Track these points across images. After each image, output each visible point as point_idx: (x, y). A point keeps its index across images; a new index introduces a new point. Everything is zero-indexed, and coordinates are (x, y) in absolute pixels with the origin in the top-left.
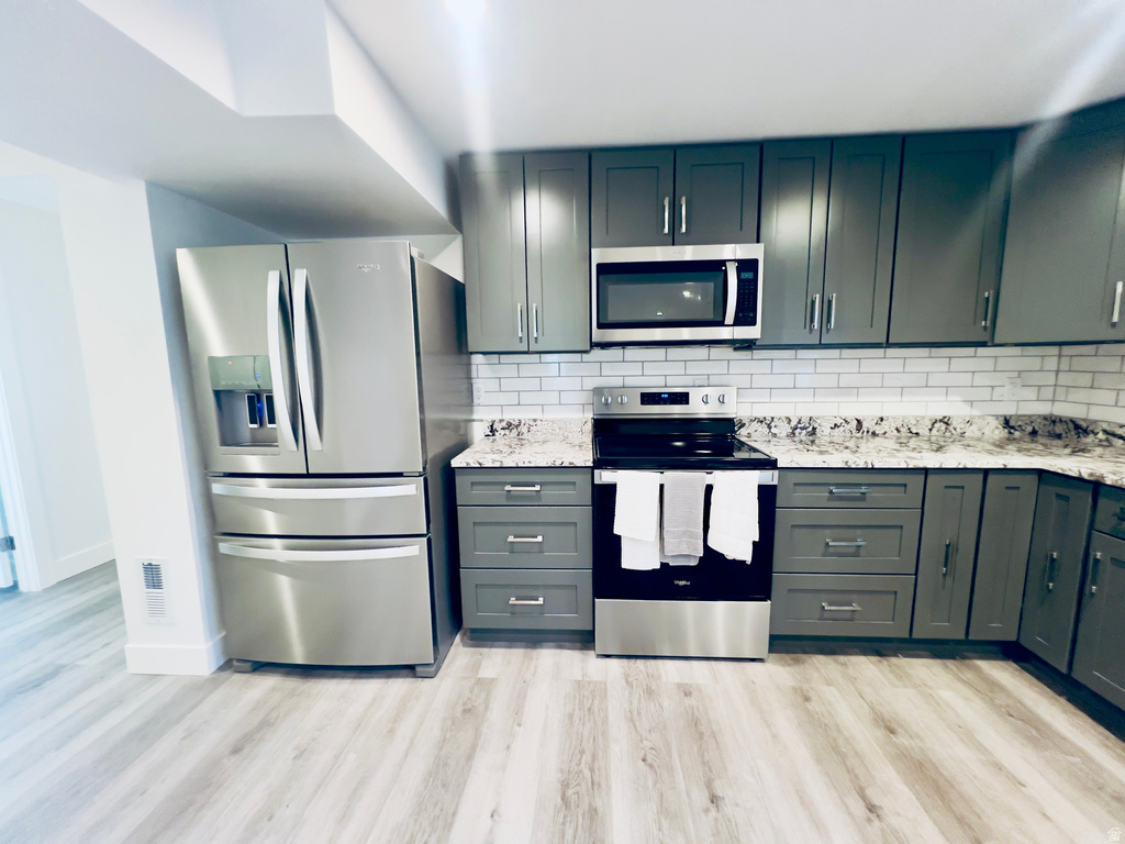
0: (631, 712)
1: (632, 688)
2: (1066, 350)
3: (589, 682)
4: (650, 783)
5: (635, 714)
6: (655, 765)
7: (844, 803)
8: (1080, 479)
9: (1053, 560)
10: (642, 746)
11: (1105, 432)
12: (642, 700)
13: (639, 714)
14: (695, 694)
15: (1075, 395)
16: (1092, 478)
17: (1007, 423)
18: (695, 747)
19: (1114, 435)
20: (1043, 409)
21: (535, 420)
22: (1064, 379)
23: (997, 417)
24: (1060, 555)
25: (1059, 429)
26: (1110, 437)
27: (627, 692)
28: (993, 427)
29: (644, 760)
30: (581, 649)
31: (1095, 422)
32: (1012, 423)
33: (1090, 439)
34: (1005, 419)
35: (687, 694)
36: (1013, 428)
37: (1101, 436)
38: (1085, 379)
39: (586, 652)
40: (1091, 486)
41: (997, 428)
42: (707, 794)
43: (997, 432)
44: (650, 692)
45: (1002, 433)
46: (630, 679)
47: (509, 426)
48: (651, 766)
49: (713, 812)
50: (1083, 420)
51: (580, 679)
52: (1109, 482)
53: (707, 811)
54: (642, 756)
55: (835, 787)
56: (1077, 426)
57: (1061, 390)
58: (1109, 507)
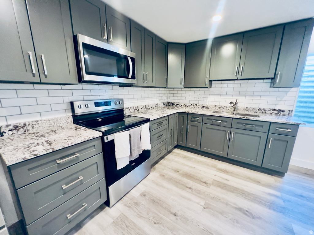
0: (138, 214)
1: (131, 207)
3: (117, 219)
4: (162, 227)
5: (140, 214)
6: (158, 222)
7: (187, 191)
10: (151, 220)
12: (137, 208)
13: (141, 213)
14: (146, 194)
15: (171, 98)
18: (160, 207)
19: (177, 104)
20: (167, 101)
21: (37, 121)
22: (169, 95)
23: (163, 103)
25: (169, 104)
27: (131, 210)
29: (155, 224)
30: (102, 210)
31: (175, 102)
33: (174, 105)
35: (145, 195)
37: (176, 105)
38: (172, 95)
39: (104, 210)
42: (173, 215)
44: (136, 204)
46: (128, 205)
47: (16, 128)
48: (158, 223)
49: (178, 218)
50: (173, 102)
51: (113, 220)
53: (177, 219)
54: (153, 223)
55: (184, 190)
56: (172, 104)
57: (169, 97)
58: (190, 117)
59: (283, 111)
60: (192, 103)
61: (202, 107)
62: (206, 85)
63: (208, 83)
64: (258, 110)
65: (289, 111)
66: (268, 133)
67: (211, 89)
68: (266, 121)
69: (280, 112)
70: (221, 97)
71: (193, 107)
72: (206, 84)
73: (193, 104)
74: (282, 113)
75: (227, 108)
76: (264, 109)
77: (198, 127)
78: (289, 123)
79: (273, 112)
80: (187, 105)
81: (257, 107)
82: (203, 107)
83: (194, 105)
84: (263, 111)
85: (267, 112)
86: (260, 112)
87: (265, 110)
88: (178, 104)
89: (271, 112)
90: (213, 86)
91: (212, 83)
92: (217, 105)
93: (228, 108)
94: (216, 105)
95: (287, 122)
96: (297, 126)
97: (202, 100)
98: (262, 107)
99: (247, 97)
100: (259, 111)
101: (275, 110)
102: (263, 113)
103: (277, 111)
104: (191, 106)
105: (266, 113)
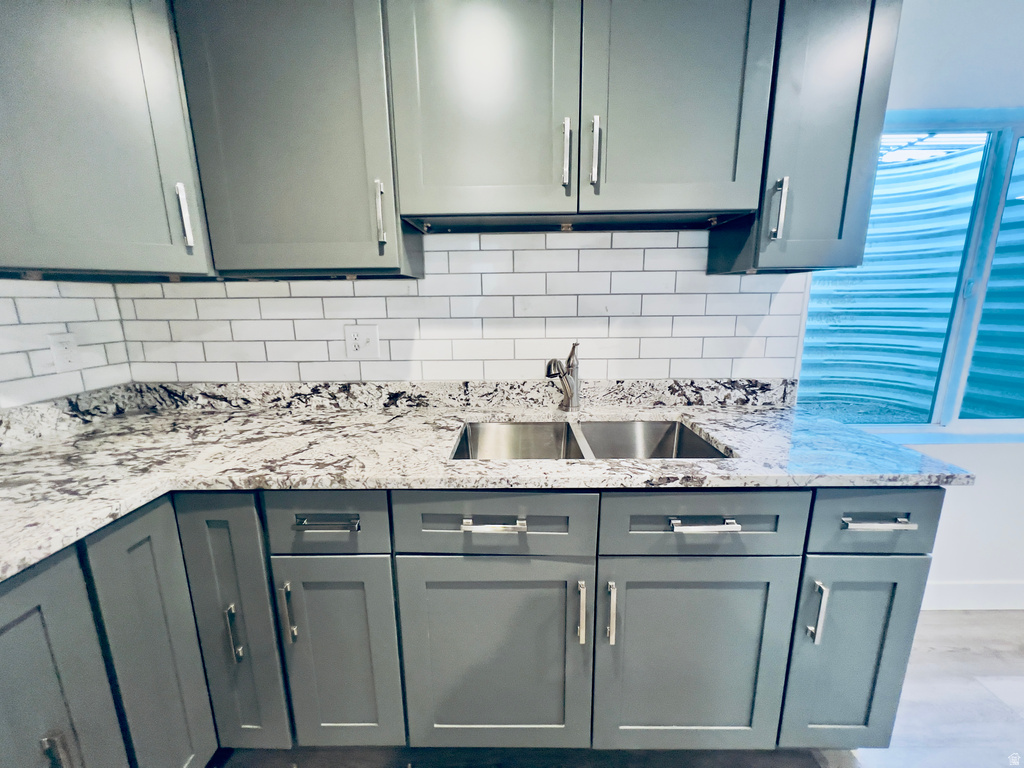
2: (124, 289)
8: (237, 491)
9: (232, 616)
11: (204, 395)
15: (157, 352)
16: (251, 487)
17: (74, 408)
19: (214, 397)
20: (121, 376)
22: (134, 330)
23: (55, 401)
24: (239, 606)
25: (149, 399)
26: (212, 401)
28: (54, 420)
31: (190, 384)
32: (83, 406)
33: (191, 406)
34: (70, 403)
36: (88, 412)
37: (202, 400)
38: (161, 330)
40: (252, 496)
41: (62, 420)
43: (63, 426)
45: (73, 427)
50: (175, 383)
52: (275, 487)
56: (175, 396)
57: (134, 347)
58: (281, 520)
59: (765, 388)
60: (314, 375)
61: (385, 399)
62: (381, 253)
63: (393, 235)
64: (668, 393)
65: (785, 382)
66: (805, 552)
67: (426, 285)
68: (792, 485)
69: (754, 392)
70: (489, 332)
71: (327, 403)
72: (382, 244)
73: (327, 386)
74: (762, 397)
75: (529, 396)
76: (692, 383)
77: (361, 585)
78: (905, 483)
79: (728, 397)
80: (288, 394)
81: (660, 374)
82: (394, 397)
83: (334, 389)
84: (689, 392)
85: (708, 397)
86: (678, 400)
87: (698, 390)
88: (219, 392)
89: (723, 393)
90: (431, 263)
91: (421, 244)
92: (474, 378)
93: (534, 394)
94: (466, 384)
95: (895, 479)
96: (933, 492)
97: (379, 356)
98: (683, 373)
99: (617, 328)
100: (675, 398)
101: (733, 384)
102: (689, 403)
103: (744, 387)
104: (315, 400)
105: (700, 402)
